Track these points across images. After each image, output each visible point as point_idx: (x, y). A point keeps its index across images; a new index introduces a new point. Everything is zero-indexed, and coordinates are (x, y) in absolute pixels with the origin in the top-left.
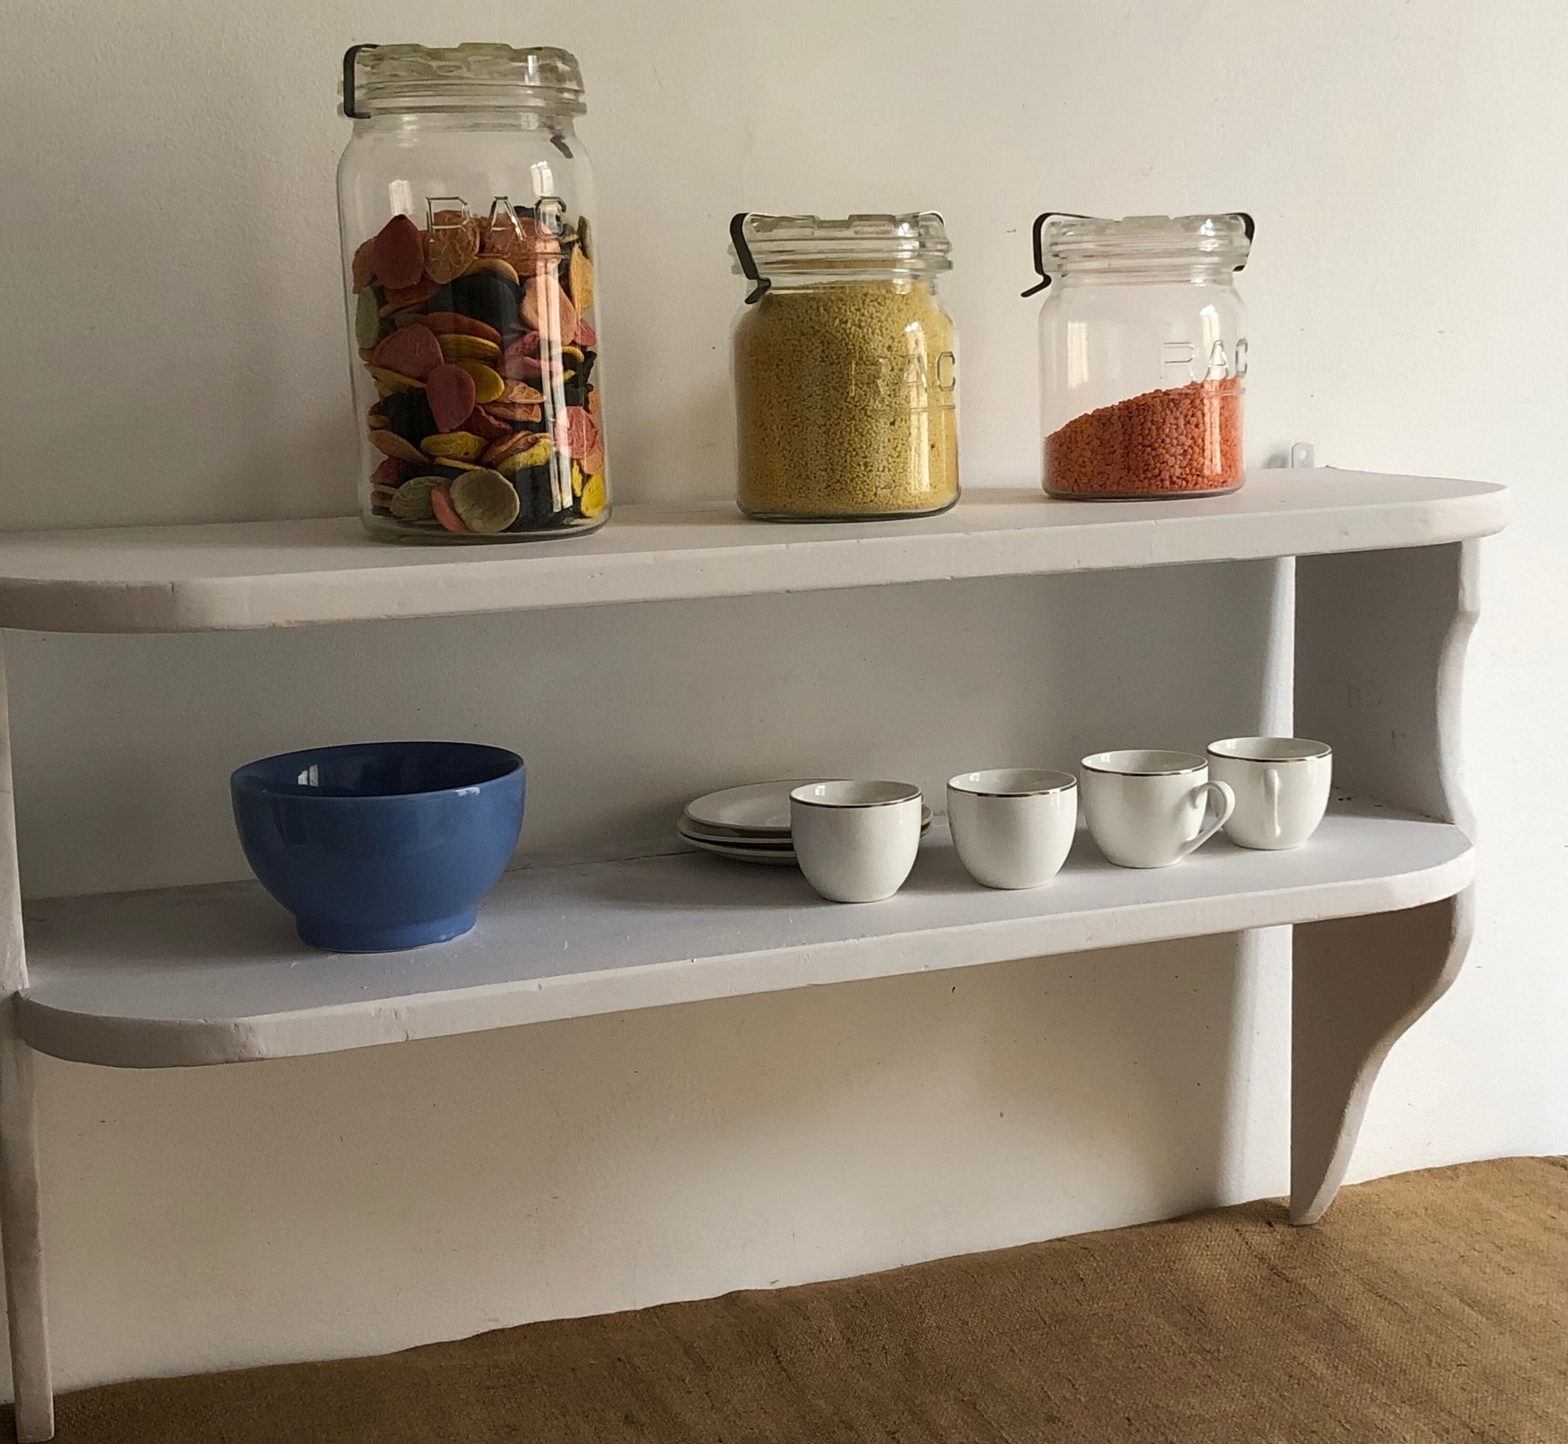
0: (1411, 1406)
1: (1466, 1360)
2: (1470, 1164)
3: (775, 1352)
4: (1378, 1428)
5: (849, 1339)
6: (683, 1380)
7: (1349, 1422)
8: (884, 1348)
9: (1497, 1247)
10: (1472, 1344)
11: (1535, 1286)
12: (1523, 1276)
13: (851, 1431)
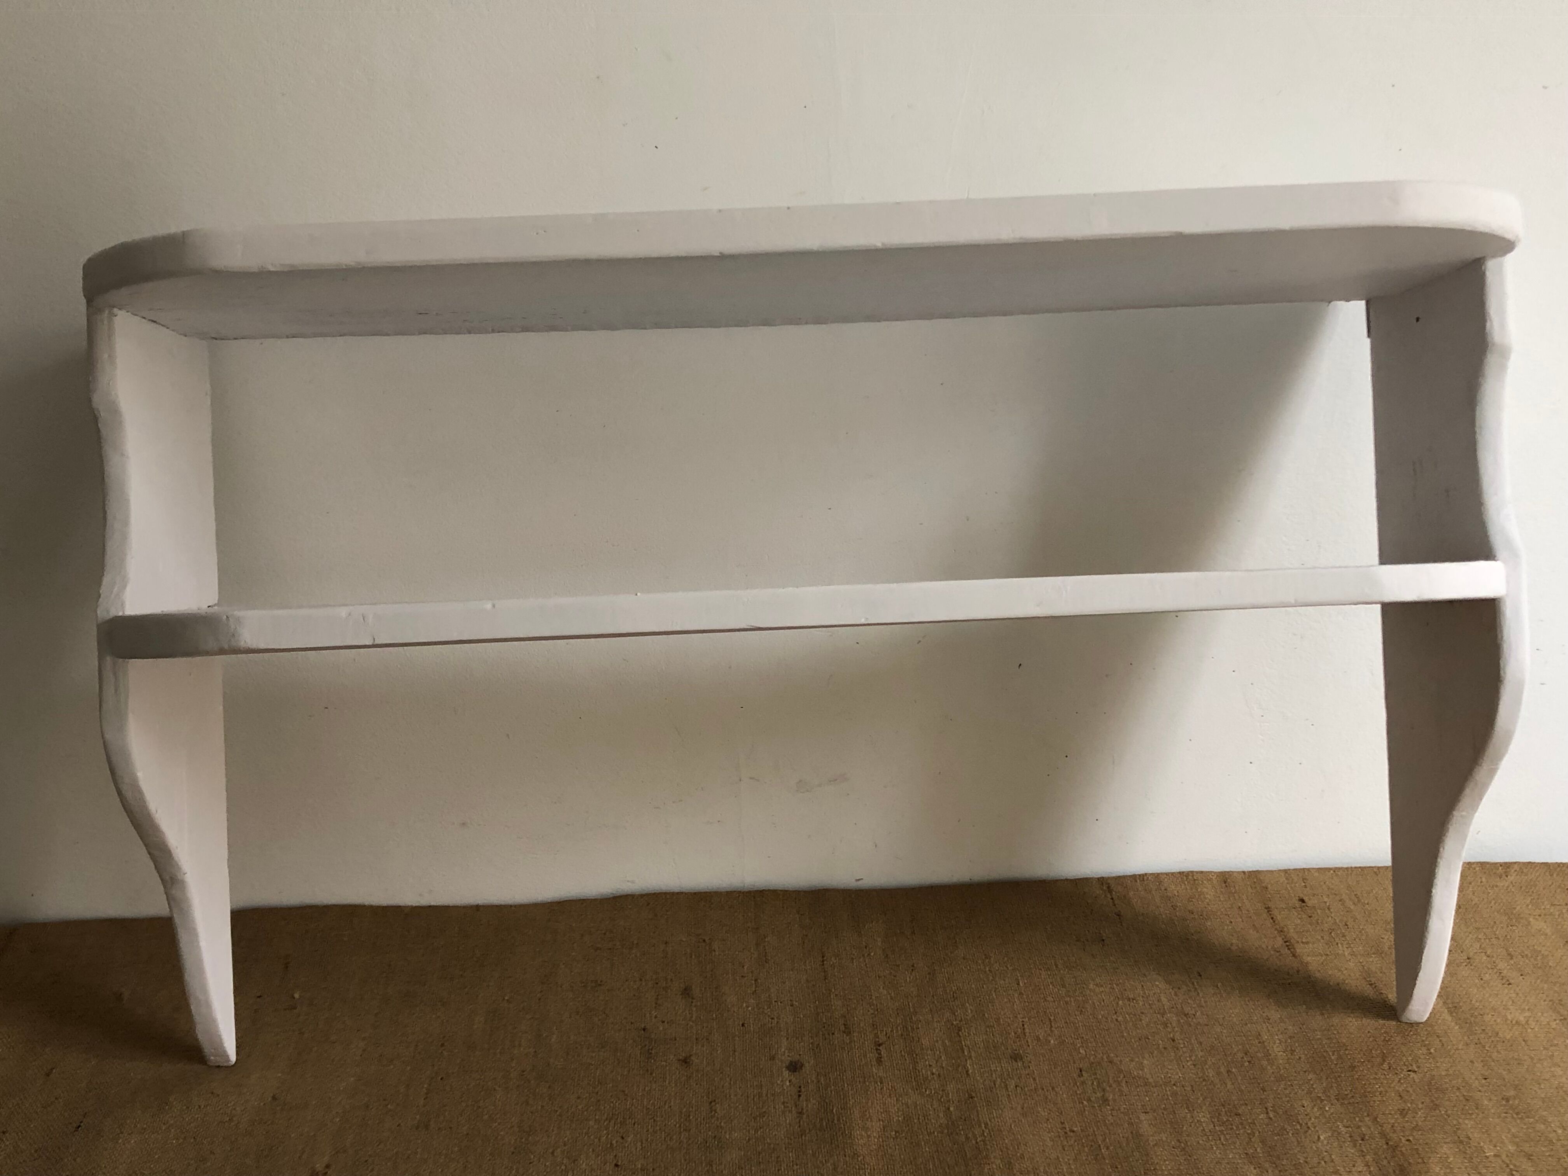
0: (1342, 1104)
1: (1418, 1067)
2: (1524, 863)
3: (823, 957)
4: (1298, 1122)
5: (887, 955)
6: (743, 967)
7: (1275, 1111)
8: (913, 966)
9: (1509, 954)
10: (1432, 1051)
11: (1524, 1001)
12: (1517, 989)
13: (847, 1036)
